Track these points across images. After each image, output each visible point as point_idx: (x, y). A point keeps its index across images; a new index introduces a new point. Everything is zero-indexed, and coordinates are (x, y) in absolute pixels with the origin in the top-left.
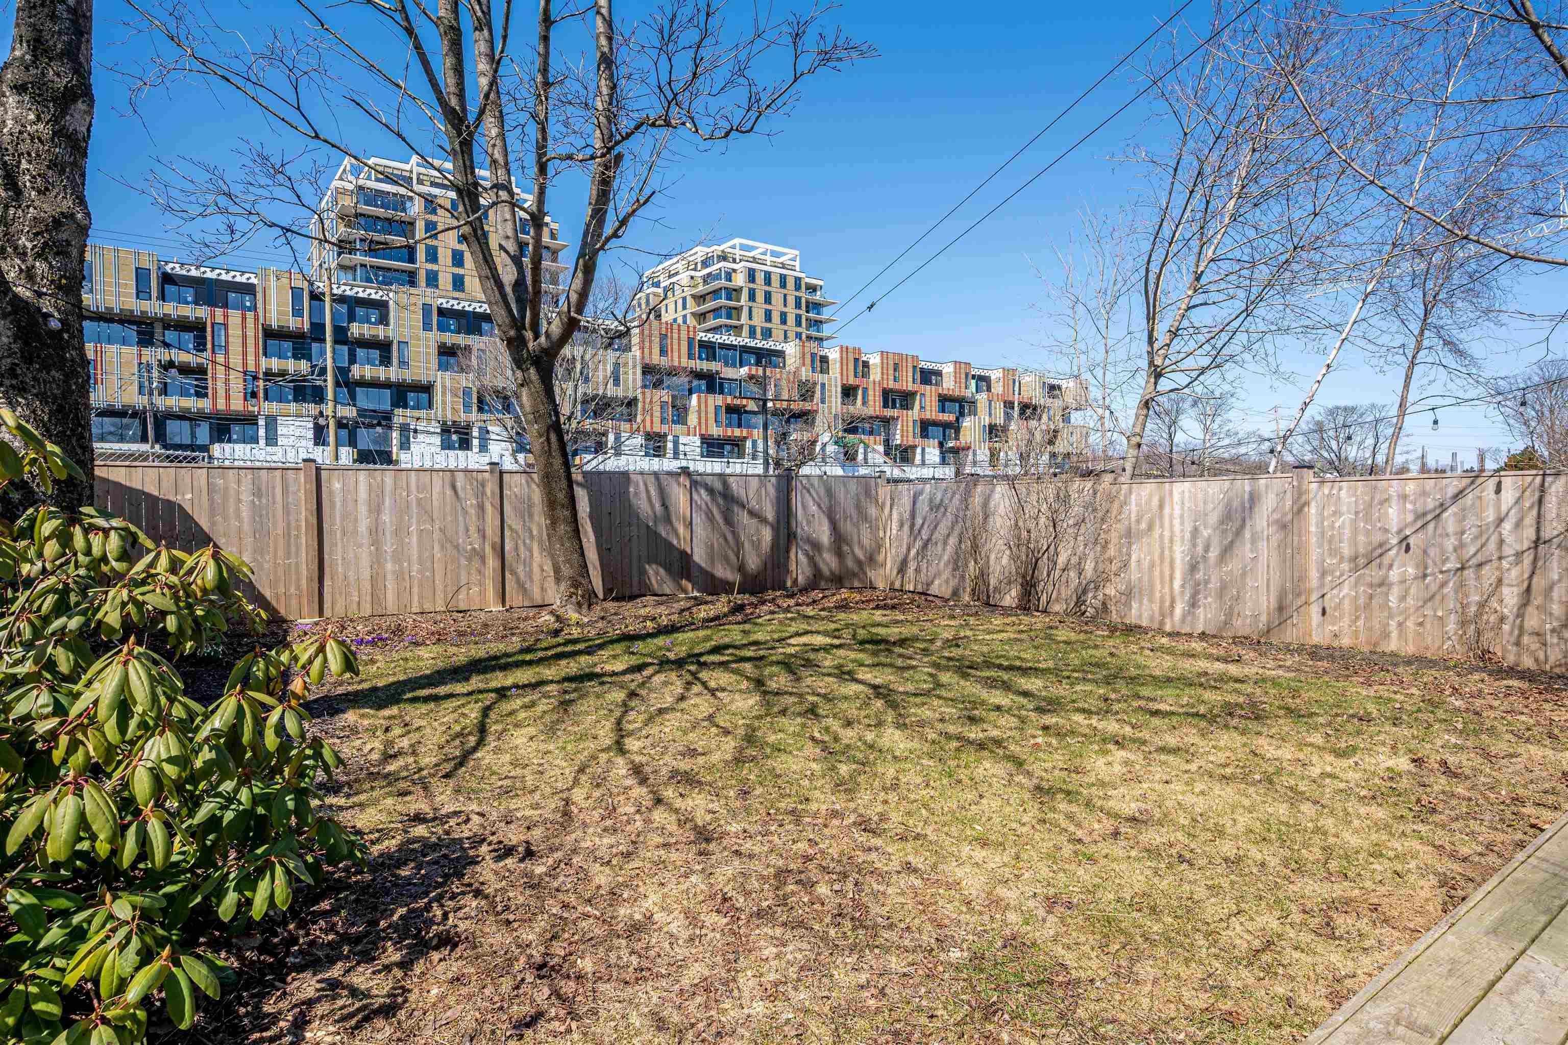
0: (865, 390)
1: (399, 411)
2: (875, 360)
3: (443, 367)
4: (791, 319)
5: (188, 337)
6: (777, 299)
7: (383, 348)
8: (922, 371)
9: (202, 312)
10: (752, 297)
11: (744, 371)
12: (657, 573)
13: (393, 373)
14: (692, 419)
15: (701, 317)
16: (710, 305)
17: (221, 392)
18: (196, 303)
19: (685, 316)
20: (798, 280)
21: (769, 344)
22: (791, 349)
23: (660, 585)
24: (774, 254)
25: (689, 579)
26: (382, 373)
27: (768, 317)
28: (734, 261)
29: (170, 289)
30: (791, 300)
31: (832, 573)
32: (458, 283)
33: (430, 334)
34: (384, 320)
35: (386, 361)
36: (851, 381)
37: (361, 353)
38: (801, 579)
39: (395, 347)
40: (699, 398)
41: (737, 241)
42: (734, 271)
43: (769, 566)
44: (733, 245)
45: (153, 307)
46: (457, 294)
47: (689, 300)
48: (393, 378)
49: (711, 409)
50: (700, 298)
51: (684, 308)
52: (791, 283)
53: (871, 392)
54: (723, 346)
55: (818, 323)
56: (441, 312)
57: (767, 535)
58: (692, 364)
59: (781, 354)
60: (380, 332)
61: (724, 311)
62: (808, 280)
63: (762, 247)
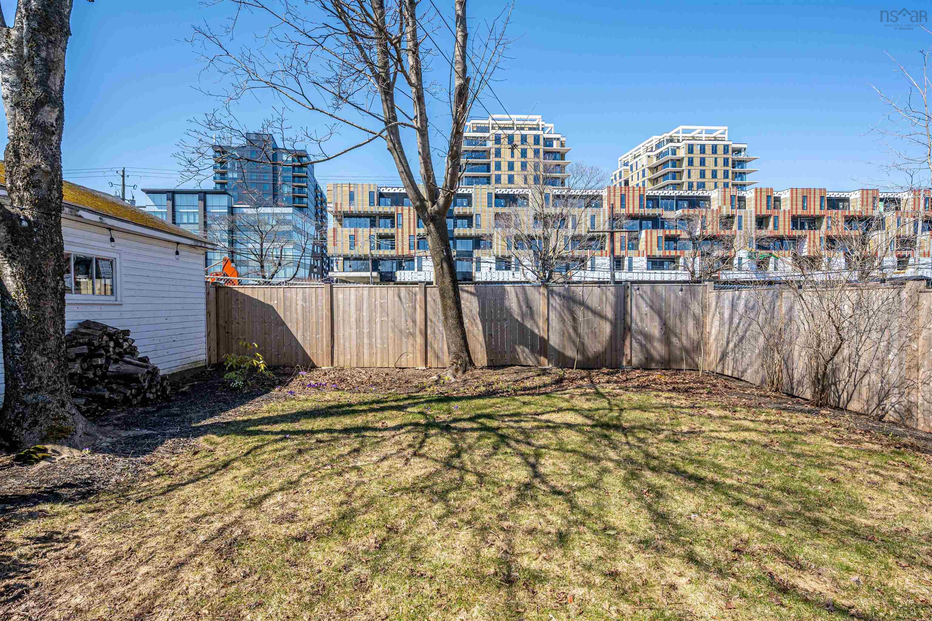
0: (776, 218)
1: (475, 251)
2: (785, 196)
3: (497, 226)
4: (720, 174)
5: (388, 221)
6: (710, 162)
7: (469, 218)
8: (830, 200)
9: (393, 209)
10: (691, 162)
11: (679, 212)
12: (523, 352)
13: (473, 232)
14: (642, 246)
15: (655, 181)
16: (661, 172)
17: (400, 248)
18: (392, 205)
19: (644, 182)
20: (726, 149)
21: (700, 193)
22: (715, 195)
23: (525, 359)
24: (707, 132)
25: (546, 356)
26: (468, 232)
27: (703, 174)
28: (678, 141)
29: (382, 200)
30: (720, 162)
31: (661, 356)
32: (511, 179)
33: (491, 209)
34: (469, 204)
35: (470, 225)
36: (764, 212)
37: (459, 222)
38: (635, 361)
39: (474, 218)
40: (646, 232)
41: (680, 128)
42: (678, 148)
43: (609, 351)
44: (678, 131)
45: (376, 209)
46: (510, 186)
47: (647, 170)
48: (473, 234)
49: (655, 240)
50: (654, 169)
51: (644, 176)
52: (720, 150)
53: (781, 219)
54: (664, 198)
55: (741, 175)
56: (497, 196)
57: (607, 328)
58: (642, 211)
59: (707, 199)
60: (467, 210)
61: (670, 175)
62: (735, 146)
63: (699, 128)
